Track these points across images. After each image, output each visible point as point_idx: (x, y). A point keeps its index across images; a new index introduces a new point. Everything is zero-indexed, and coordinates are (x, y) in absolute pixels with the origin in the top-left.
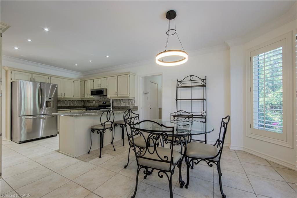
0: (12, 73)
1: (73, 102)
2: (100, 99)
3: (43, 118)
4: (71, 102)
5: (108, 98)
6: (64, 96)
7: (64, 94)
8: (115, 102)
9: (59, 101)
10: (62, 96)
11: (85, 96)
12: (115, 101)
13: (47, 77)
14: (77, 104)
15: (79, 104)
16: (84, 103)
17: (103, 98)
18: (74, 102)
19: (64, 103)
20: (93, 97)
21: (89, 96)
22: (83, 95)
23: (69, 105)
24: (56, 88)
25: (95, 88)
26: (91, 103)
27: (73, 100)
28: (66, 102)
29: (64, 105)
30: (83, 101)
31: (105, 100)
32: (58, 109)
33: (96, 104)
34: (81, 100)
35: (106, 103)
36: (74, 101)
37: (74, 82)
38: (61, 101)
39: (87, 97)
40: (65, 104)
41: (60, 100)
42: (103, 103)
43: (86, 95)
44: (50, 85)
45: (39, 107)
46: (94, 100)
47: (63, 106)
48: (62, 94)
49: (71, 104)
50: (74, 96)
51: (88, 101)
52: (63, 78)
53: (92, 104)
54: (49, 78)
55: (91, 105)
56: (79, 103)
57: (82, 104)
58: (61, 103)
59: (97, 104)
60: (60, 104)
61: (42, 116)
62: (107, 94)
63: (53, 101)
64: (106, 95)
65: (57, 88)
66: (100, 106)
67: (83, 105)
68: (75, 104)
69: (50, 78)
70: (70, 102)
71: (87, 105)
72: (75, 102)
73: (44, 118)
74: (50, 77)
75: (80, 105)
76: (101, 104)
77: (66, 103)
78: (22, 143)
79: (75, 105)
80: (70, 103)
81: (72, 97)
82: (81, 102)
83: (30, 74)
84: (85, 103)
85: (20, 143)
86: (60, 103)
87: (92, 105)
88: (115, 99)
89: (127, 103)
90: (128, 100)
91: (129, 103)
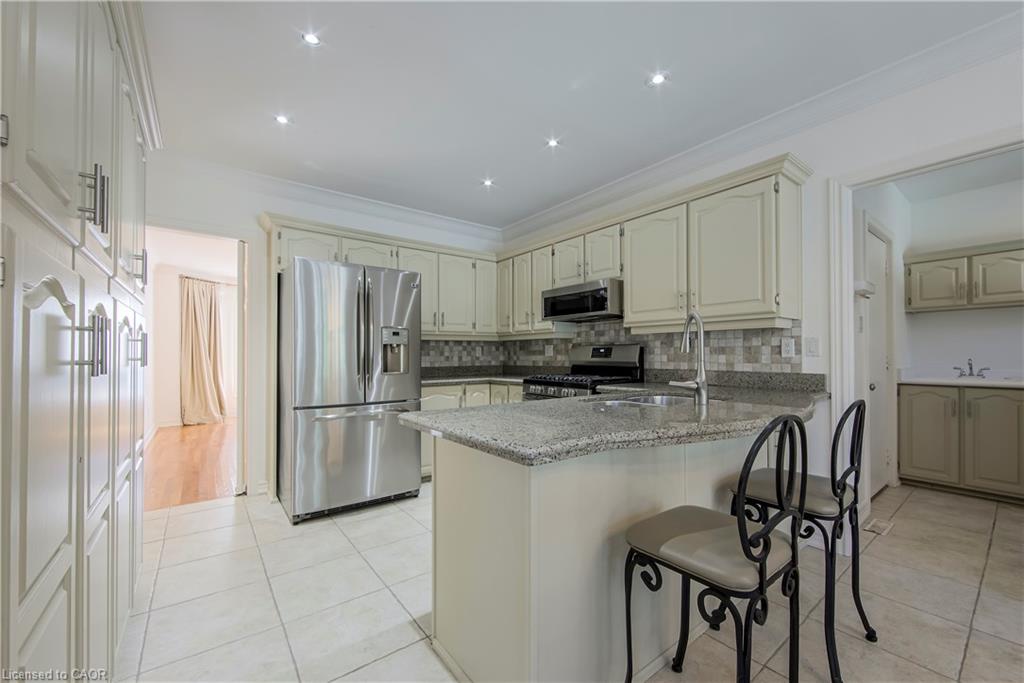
0: (282, 236)
1: (469, 348)
2: (579, 334)
3: (374, 417)
4: (465, 348)
5: (628, 330)
6: (443, 324)
7: (443, 316)
8: (657, 351)
9: (425, 345)
10: (435, 324)
11: (517, 325)
12: (658, 343)
13: (387, 249)
14: (482, 359)
15: (489, 359)
16: (509, 354)
17: (593, 328)
18: (474, 349)
19: (442, 354)
20: (548, 324)
21: (533, 322)
22: (508, 317)
23: (455, 363)
24: (415, 290)
25: (559, 284)
26: (534, 353)
27: (469, 342)
28: (447, 348)
29: (440, 363)
30: (504, 344)
31: (604, 340)
32: (423, 377)
33: (559, 358)
34: (496, 339)
35: (608, 352)
36: (473, 344)
37: (474, 266)
38: (432, 344)
39: (524, 328)
40: (442, 358)
41: (428, 342)
42: (592, 356)
43: (520, 317)
44: (398, 277)
45: (359, 373)
46: (548, 341)
47: (437, 365)
48: (435, 315)
49: (464, 359)
50: (474, 325)
51: (525, 345)
52: (438, 251)
53: (539, 360)
54: (394, 255)
55: (534, 362)
56: (490, 352)
57: (502, 358)
58: (432, 353)
59: (564, 360)
60: (428, 358)
61: (372, 410)
62: (622, 311)
63: (405, 345)
64: (617, 312)
65: (419, 286)
66: (577, 369)
67: (504, 362)
68: (478, 358)
69: (397, 253)
70: (461, 348)
71: (518, 364)
72: (478, 353)
73: (380, 417)
74: (397, 245)
75: (493, 363)
76: (585, 357)
77: (447, 354)
78: (304, 521)
79: (477, 364)
80: (460, 352)
81: (468, 328)
82: (497, 349)
83: (336, 239)
84: (512, 353)
85: (299, 520)
86: (429, 355)
87: (541, 364)
88: (658, 336)
89: (740, 351)
90: (744, 339)
91: (751, 355)
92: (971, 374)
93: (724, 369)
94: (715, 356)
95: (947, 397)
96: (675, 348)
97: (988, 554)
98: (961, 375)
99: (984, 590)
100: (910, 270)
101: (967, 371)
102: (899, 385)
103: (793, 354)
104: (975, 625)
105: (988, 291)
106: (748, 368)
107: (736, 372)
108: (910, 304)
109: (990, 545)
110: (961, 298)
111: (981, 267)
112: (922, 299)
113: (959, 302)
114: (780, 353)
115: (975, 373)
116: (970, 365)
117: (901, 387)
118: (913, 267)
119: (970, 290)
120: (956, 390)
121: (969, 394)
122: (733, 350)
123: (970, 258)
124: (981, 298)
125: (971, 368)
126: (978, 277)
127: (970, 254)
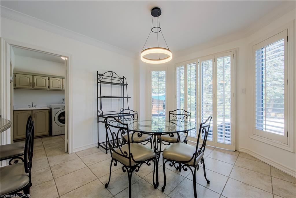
92: (33, 107)
95: (28, 113)
97: (45, 150)
98: (30, 107)
99: (48, 158)
100: (15, 75)
101: (32, 106)
102: (13, 111)
104: (51, 166)
105: (38, 85)
108: (15, 86)
109: (44, 148)
110: (31, 86)
111: (36, 79)
112: (19, 85)
113: (30, 87)
115: (34, 106)
116: (33, 104)
117: (14, 112)
118: (16, 75)
119: (33, 84)
120: (31, 111)
121: (34, 112)
123: (33, 76)
124: (36, 87)
125: (33, 105)
126: (35, 81)
127: (34, 75)
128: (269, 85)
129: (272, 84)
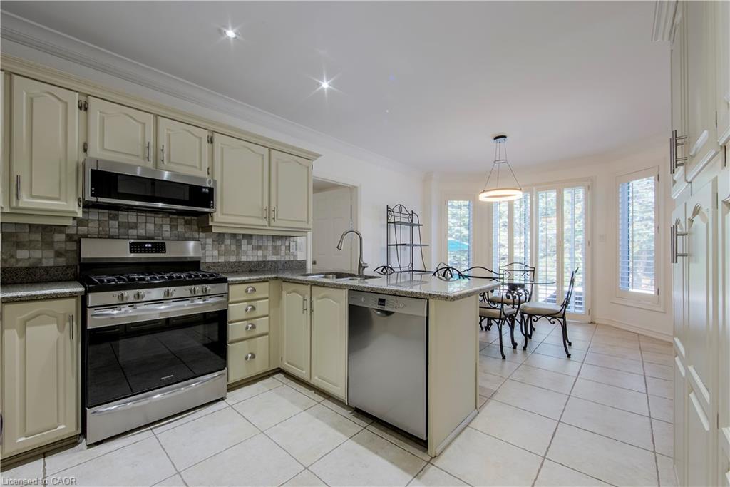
35: (163, 247)
42: (131, 251)
89: (270, 248)
90: (273, 241)
91: (276, 251)
93: (260, 259)
94: (255, 252)
96: (225, 245)
103: (294, 250)
106: (274, 258)
107: (269, 261)
114: (289, 250)
122: (266, 248)
128: (638, 218)
129: (643, 218)
